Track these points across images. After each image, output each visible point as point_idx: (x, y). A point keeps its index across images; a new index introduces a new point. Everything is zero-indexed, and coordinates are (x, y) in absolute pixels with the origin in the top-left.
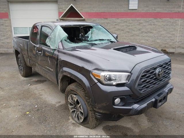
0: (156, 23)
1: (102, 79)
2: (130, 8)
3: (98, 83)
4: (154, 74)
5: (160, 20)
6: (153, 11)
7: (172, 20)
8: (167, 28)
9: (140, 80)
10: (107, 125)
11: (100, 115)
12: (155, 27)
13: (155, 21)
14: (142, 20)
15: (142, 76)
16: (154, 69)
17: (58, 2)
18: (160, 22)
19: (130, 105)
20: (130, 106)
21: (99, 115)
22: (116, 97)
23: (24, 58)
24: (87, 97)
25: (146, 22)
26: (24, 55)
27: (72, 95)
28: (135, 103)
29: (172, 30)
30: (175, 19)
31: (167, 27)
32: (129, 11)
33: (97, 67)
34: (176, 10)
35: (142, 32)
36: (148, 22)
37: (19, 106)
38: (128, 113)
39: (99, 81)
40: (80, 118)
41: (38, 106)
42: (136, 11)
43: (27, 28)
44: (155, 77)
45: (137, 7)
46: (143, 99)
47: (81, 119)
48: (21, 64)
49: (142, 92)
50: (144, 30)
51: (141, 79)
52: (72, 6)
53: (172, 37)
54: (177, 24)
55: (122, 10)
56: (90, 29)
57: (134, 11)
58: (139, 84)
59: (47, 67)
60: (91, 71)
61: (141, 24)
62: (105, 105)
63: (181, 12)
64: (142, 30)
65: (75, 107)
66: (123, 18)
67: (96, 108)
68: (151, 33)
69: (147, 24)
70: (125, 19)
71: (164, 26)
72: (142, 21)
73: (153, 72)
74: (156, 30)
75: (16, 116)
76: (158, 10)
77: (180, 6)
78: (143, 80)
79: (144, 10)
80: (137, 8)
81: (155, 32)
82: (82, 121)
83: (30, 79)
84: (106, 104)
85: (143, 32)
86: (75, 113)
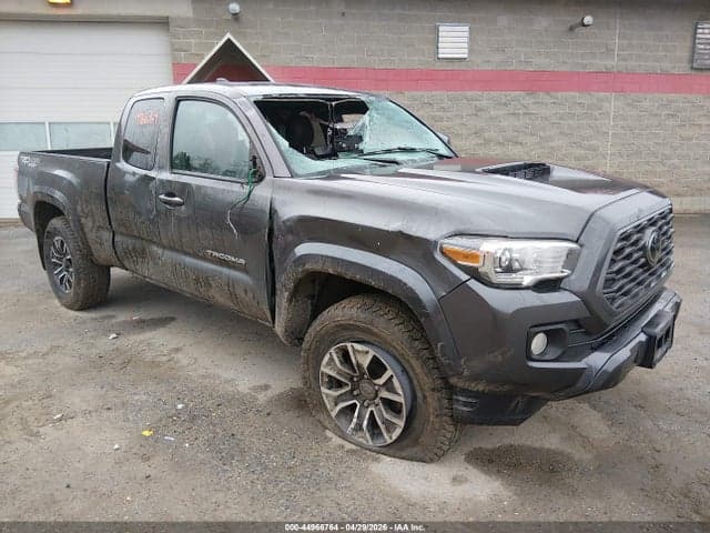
0: (533, 109)
1: (486, 268)
2: (440, 56)
3: (473, 280)
4: (640, 249)
5: (547, 99)
6: (522, 68)
7: (586, 99)
8: (569, 125)
9: (610, 267)
10: (477, 447)
11: (470, 400)
12: (530, 122)
13: (528, 100)
14: (485, 98)
15: (617, 252)
16: (639, 232)
17: (171, 25)
18: (546, 105)
19: (578, 356)
20: (580, 361)
21: (465, 404)
22: (536, 329)
23: (82, 229)
24: (417, 342)
25: (499, 104)
26: (83, 220)
27: (349, 345)
28: (594, 349)
29: (589, 132)
30: (596, 94)
31: (571, 122)
32: (439, 66)
33: (462, 228)
34: (600, 63)
35: (487, 142)
36: (505, 104)
37: (109, 409)
38: (570, 385)
39: (475, 274)
40: (382, 427)
41: (187, 406)
42: (462, 66)
43: (44, 123)
44: (643, 260)
45: (466, 51)
46: (613, 335)
47: (388, 431)
48: (60, 259)
49: (617, 308)
50: (492, 134)
51: (613, 261)
52: (229, 40)
53: (586, 158)
54: (604, 111)
55: (415, 61)
56: (344, 116)
57: (456, 66)
58: (606, 280)
59: (217, 254)
60: (436, 242)
61: (483, 113)
62: (500, 358)
63: (615, 70)
64: (486, 135)
65: (352, 391)
66: (416, 90)
67: (459, 375)
68: (516, 143)
69: (501, 113)
70: (425, 94)
71: (561, 119)
72: (484, 103)
73: (637, 241)
74: (532, 135)
75: (116, 446)
76: (541, 62)
77: (609, 51)
78: (616, 268)
79: (491, 62)
80: (466, 56)
81: (529, 140)
82: (394, 438)
83: (105, 318)
84: (502, 354)
85: (490, 141)
86: (356, 414)
